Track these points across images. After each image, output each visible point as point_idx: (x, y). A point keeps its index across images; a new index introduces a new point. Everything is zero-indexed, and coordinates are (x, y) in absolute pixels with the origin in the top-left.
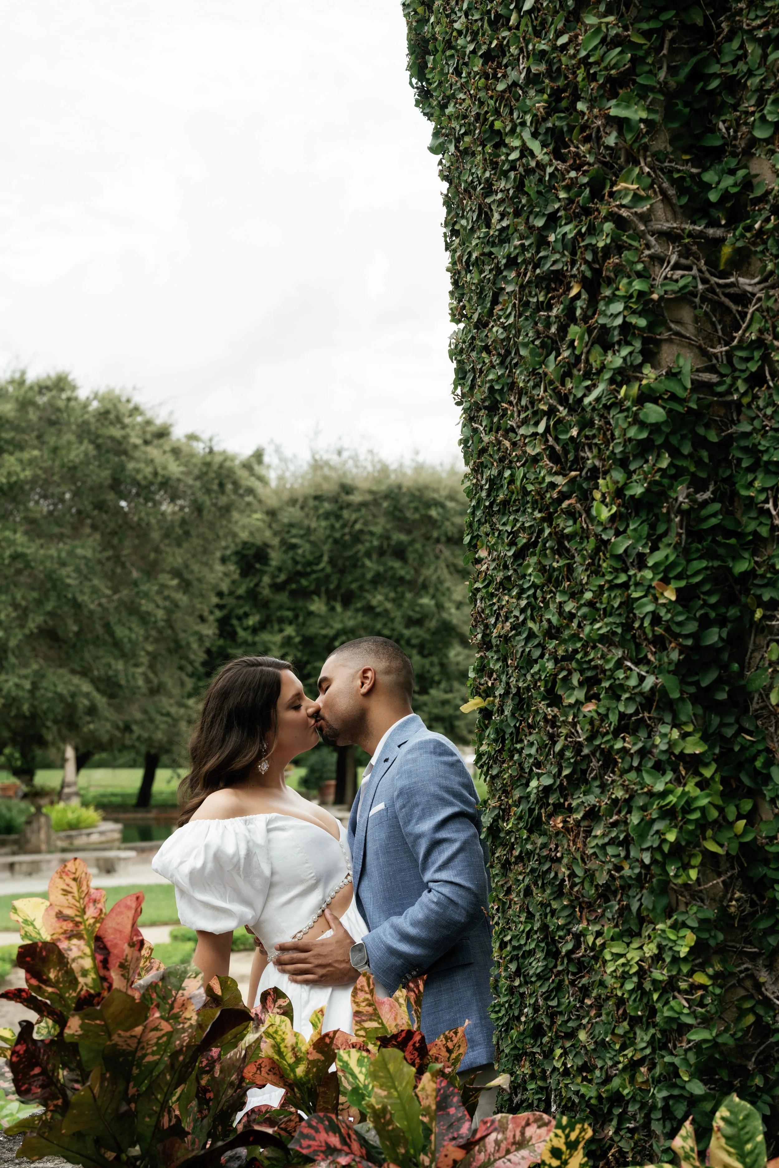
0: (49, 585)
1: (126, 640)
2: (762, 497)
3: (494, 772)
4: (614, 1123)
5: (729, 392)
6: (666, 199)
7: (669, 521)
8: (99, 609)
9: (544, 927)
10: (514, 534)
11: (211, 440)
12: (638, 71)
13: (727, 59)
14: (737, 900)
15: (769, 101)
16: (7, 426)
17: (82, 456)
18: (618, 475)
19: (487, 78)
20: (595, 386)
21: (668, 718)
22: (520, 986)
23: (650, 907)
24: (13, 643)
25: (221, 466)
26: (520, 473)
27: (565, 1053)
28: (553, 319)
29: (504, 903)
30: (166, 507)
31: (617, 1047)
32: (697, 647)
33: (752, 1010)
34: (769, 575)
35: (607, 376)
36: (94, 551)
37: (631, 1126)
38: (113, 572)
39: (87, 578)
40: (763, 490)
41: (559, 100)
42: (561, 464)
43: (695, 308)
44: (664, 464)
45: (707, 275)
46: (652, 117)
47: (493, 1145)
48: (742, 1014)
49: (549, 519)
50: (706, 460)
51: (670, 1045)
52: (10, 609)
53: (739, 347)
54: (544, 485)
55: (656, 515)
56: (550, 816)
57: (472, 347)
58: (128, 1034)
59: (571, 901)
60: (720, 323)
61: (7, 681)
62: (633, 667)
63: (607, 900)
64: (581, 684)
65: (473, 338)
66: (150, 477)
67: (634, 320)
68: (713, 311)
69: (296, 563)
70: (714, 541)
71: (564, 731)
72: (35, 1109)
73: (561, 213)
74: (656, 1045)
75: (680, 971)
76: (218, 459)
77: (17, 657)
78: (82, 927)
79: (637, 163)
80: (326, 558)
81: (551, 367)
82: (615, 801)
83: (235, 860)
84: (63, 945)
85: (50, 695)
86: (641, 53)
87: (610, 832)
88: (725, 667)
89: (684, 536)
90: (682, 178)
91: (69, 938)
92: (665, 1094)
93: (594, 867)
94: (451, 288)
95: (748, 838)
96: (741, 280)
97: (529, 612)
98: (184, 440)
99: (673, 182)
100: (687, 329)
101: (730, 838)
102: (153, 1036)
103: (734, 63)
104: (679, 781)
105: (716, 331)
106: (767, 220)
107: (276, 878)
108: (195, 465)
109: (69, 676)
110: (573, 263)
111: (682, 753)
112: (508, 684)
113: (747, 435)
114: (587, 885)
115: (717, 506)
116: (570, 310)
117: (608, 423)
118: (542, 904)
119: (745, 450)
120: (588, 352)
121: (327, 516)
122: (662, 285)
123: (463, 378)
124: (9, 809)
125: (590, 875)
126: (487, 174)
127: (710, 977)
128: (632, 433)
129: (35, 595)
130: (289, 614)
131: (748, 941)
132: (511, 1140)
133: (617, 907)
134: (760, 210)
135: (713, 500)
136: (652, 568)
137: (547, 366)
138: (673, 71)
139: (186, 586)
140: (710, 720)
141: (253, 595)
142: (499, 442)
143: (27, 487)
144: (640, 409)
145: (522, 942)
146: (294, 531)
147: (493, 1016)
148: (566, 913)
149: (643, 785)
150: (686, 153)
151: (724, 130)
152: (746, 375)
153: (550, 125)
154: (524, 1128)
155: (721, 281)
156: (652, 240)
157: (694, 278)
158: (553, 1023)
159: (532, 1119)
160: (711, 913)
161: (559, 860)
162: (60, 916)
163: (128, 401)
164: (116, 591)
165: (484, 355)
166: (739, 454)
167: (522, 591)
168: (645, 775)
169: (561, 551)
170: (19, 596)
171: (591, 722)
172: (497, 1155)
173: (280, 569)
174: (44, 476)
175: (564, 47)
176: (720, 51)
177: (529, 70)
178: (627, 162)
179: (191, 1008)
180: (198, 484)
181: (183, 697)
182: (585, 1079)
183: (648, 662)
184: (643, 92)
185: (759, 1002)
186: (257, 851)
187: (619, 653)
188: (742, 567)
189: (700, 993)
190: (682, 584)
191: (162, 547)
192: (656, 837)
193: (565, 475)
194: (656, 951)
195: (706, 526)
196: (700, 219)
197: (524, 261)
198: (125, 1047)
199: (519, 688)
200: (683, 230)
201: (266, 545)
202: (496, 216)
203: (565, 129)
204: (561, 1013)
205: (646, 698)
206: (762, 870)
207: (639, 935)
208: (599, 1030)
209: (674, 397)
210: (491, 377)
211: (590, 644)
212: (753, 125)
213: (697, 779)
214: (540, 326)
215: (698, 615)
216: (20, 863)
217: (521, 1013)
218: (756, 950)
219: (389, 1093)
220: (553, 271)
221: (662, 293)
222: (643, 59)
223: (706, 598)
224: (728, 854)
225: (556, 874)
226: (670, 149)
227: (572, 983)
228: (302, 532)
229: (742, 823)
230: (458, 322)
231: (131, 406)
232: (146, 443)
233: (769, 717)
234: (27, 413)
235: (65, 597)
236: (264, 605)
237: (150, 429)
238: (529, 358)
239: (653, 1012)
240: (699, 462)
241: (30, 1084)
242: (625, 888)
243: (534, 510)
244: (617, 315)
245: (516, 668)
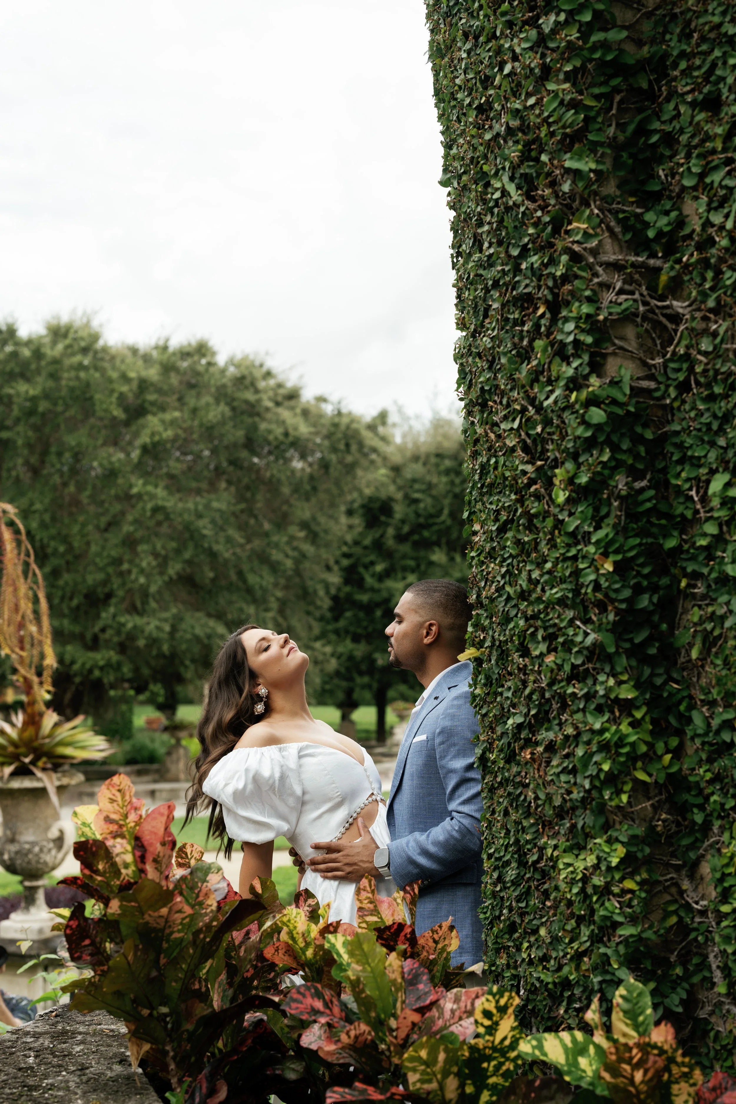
0: (187, 535)
1: (257, 587)
2: (687, 486)
3: (484, 711)
4: (564, 1003)
5: (663, 397)
6: (613, 234)
7: (610, 505)
8: (233, 558)
9: (517, 841)
10: (498, 512)
11: (339, 403)
12: (590, 129)
13: (665, 117)
14: (664, 821)
15: (694, 155)
16: (151, 389)
17: (219, 417)
18: (570, 466)
19: (479, 129)
20: (552, 392)
21: (607, 669)
22: (501, 891)
23: (591, 825)
24: (153, 589)
25: (348, 427)
26: (502, 460)
27: (530, 947)
28: (525, 334)
29: (490, 822)
30: (298, 464)
31: (567, 941)
32: (631, 610)
33: (675, 912)
34: (692, 551)
35: (562, 383)
36: (229, 503)
37: (577, 1006)
38: (247, 524)
39: (222, 529)
40: (688, 480)
41: (530, 150)
42: (532, 454)
43: (637, 326)
44: (605, 458)
45: (648, 299)
46: (600, 167)
47: (449, 1013)
48: (667, 915)
49: (521, 501)
50: (643, 454)
51: (605, 939)
52: (151, 558)
53: (671, 360)
54: (518, 472)
55: (600, 500)
56: (522, 748)
57: (470, 353)
58: (156, 914)
59: (537, 820)
60: (659, 338)
61: (148, 623)
62: (581, 626)
63: (563, 818)
64: (544, 639)
65: (470, 345)
66: (281, 438)
67: (582, 337)
68: (654, 329)
69: (418, 515)
70: (648, 521)
71: (532, 678)
72: (88, 973)
73: (530, 246)
74: (594, 939)
75: (613, 878)
76: (345, 421)
77: (157, 602)
78: (125, 829)
79: (588, 205)
80: (446, 512)
81: (524, 372)
82: (567, 737)
83: (271, 781)
84: (109, 843)
85: (188, 636)
86: (592, 114)
87: (562, 763)
88: (655, 627)
89: (623, 518)
90: (626, 218)
91: (114, 837)
92: (599, 978)
93: (552, 791)
94: (455, 301)
95: (674, 769)
96: (675, 303)
97: (507, 578)
98: (313, 402)
99: (619, 221)
100: (630, 344)
101: (658, 769)
102: (178, 916)
103: (671, 121)
104: (615, 721)
105: (656, 345)
106: (692, 255)
107: (307, 797)
108: (323, 425)
109: (204, 620)
110: (539, 287)
111: (617, 698)
112: (493, 637)
113: (677, 433)
114: (547, 807)
115: (652, 493)
116: (537, 326)
117: (563, 422)
118: (515, 822)
119: (676, 445)
120: (550, 363)
121: (447, 472)
122: (608, 308)
123: (464, 378)
124: (153, 740)
125: (549, 798)
126: (479, 209)
127: (638, 883)
128: (580, 431)
129: (174, 544)
130: (412, 563)
131: (673, 855)
132: (463, 1009)
133: (568, 825)
134: (687, 246)
135: (649, 488)
136: (594, 544)
137: (520, 373)
138: (621, 127)
139: (313, 537)
140: (643, 671)
141: (378, 545)
142: (487, 434)
143: (169, 446)
144: (585, 412)
145: (502, 854)
146: (417, 486)
147: (482, 916)
148: (533, 830)
149: (585, 723)
150: (632, 195)
151: (663, 177)
152: (675, 383)
153: (522, 171)
154: (473, 1000)
155: (660, 304)
156: (600, 270)
157: (635, 301)
158: (523, 921)
159: (480, 993)
160: (639, 831)
161: (527, 786)
162: (108, 820)
163: (261, 366)
164: (249, 541)
165: (477, 360)
166: (671, 449)
167: (504, 560)
168: (588, 715)
169: (530, 527)
170: (159, 546)
171: (552, 671)
172: (452, 1021)
173: (403, 522)
174: (183, 435)
175: (532, 107)
176: (661, 111)
177: (507, 123)
178: (581, 204)
179: (212, 897)
180: (326, 443)
181: (310, 639)
182: (545, 968)
183: (593, 622)
184: (593, 148)
185: (681, 906)
186: (290, 774)
187: (570, 614)
188: (671, 543)
189: (629, 896)
190: (619, 557)
191: (292, 501)
192: (595, 766)
193: (533, 464)
194: (596, 862)
195: (641, 509)
196: (643, 251)
197: (504, 284)
198: (155, 925)
199: (500, 641)
200: (627, 261)
201: (391, 499)
202: (486, 245)
203: (534, 175)
204: (527, 913)
205: (590, 652)
206: (686, 796)
207: (584, 848)
208: (555, 926)
209: (614, 402)
210: (482, 379)
211: (550, 605)
212: (682, 175)
213: (630, 719)
214: (516, 339)
215: (632, 583)
216: (161, 791)
217: (501, 914)
218: (680, 862)
219: (364, 968)
220: (526, 294)
221: (606, 315)
222: (594, 118)
223: (639, 569)
224: (656, 782)
225: (526, 797)
226: (618, 193)
227: (537, 888)
228: (424, 487)
229: (668, 757)
230: (462, 330)
231: (264, 369)
232: (278, 404)
233: (692, 669)
234: (169, 378)
235: (202, 546)
236: (388, 555)
237: (282, 391)
238: (507, 366)
239: (593, 912)
240: (637, 456)
241: (81, 953)
242: (574, 809)
243: (511, 492)
244: (569, 333)
245: (499, 624)
